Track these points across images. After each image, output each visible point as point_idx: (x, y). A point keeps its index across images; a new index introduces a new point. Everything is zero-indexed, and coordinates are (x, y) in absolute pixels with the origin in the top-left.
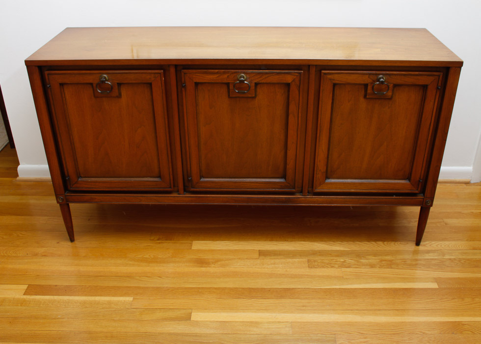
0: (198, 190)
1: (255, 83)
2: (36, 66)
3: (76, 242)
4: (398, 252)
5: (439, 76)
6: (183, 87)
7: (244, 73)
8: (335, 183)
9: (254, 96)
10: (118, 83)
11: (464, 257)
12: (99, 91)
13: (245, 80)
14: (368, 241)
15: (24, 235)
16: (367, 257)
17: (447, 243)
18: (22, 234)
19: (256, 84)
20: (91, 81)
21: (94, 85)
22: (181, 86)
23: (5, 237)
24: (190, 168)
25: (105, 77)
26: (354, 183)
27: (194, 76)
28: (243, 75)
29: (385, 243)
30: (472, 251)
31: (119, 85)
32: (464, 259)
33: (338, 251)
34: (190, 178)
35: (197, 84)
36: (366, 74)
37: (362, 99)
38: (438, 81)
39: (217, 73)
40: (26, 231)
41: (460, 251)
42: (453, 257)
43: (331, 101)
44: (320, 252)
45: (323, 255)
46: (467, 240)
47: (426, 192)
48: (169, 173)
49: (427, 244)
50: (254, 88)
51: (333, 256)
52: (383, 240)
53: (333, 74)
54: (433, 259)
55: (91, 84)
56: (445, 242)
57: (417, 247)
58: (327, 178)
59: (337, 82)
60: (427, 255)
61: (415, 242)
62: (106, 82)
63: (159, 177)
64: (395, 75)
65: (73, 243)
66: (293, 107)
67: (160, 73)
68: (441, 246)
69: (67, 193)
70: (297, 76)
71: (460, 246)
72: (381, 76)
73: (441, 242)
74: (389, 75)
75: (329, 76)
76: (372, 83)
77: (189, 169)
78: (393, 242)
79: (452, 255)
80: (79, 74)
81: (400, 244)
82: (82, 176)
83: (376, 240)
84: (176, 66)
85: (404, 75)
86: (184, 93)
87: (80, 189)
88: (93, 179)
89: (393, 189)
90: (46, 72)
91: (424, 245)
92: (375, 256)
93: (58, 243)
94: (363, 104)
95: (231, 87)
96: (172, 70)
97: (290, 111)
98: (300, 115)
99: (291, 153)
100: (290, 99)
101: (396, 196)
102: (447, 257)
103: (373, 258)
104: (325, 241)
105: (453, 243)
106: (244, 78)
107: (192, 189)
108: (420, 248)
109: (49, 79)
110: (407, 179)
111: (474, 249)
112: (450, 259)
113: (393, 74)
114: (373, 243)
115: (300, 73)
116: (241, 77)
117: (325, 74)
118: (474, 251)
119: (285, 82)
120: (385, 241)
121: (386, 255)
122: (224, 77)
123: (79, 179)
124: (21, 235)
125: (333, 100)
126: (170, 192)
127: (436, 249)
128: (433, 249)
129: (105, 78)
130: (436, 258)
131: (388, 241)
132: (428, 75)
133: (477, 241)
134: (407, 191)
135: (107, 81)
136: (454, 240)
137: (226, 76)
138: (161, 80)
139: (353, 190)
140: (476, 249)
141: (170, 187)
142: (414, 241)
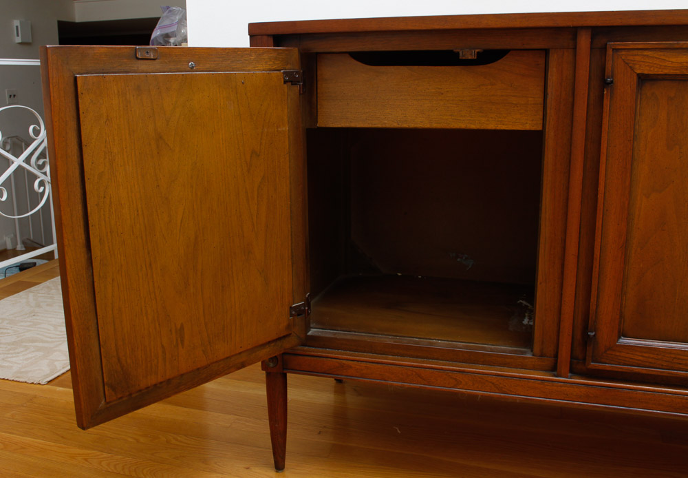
2: (268, 35)
3: (286, 473)
6: (607, 85)
15: (182, 442)
24: (597, 306)
27: (637, 58)
34: (591, 335)
65: (280, 474)
77: (592, 308)
86: (606, 103)
93: (248, 468)
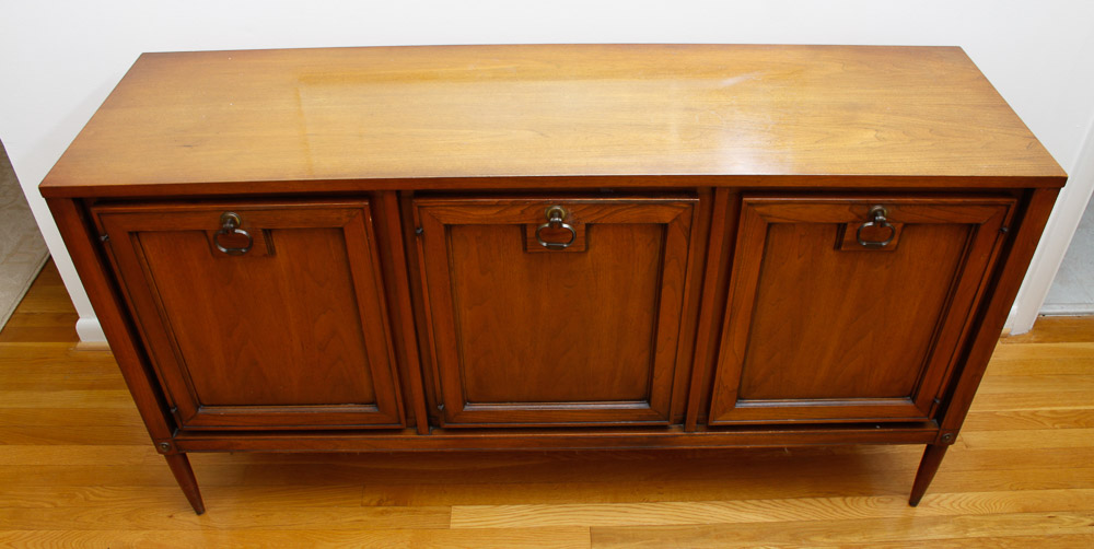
0: (458, 426)
1: (586, 225)
2: (67, 198)
3: (208, 513)
4: (872, 525)
5: (1008, 207)
6: (419, 235)
7: (560, 204)
8: (754, 407)
9: (583, 250)
10: (264, 230)
11: (1007, 533)
12: (224, 250)
13: (564, 222)
14: (813, 497)
15: (100, 496)
16: (812, 539)
17: (972, 496)
18: (95, 495)
19: (588, 226)
20: (201, 227)
21: (211, 235)
22: (412, 233)
23: (59, 503)
24: (441, 388)
25: (233, 218)
26: (797, 408)
27: (442, 213)
28: (558, 208)
29: (848, 499)
30: (1021, 517)
31: (268, 232)
32: (1006, 538)
33: (752, 524)
34: (441, 407)
35: (449, 228)
36: (845, 204)
37: (829, 251)
38: (1005, 217)
39: (497, 205)
40: (101, 486)
41: (998, 518)
42: (984, 534)
43: (759, 259)
44: (715, 530)
45: (722, 537)
46: (1011, 489)
47: (945, 419)
48: (396, 399)
49: (931, 501)
50: (583, 234)
51: (743, 540)
52: (844, 493)
53: (768, 203)
54: (944, 540)
55: (204, 232)
56: (968, 494)
57: (913, 509)
58: (740, 397)
59: (777, 220)
60: (932, 529)
61: (908, 497)
62: (237, 231)
63: (373, 402)
64: (910, 205)
65: (202, 516)
66: (671, 272)
67: (362, 209)
68: (959, 505)
69: (177, 434)
70: (686, 208)
71: (998, 504)
72: (878, 208)
73: (960, 495)
74: (898, 205)
75: (759, 209)
76: (854, 222)
77: (438, 389)
78: (865, 498)
79: (983, 530)
80: (172, 212)
81: (878, 501)
82: (205, 403)
83: (828, 495)
84: (398, 193)
85: (930, 205)
86: (420, 247)
87: (204, 428)
88: (231, 410)
89: (877, 417)
90: (94, 211)
91: (926, 505)
92: (829, 537)
93: (171, 517)
94: (830, 259)
95: (531, 233)
96: (391, 202)
97: (665, 279)
98: (687, 284)
99: (664, 357)
100: (667, 254)
101: (881, 427)
102: (973, 534)
103: (825, 540)
104: (726, 500)
105: (984, 496)
106: (560, 216)
107: (447, 425)
108: (920, 510)
109: (102, 223)
110: (910, 395)
111: (1026, 511)
112: (979, 540)
113: (905, 204)
114: (823, 500)
115: (692, 204)
116: (552, 215)
117: (750, 204)
118: (1027, 515)
119: (657, 221)
120: (846, 496)
121: (852, 533)
122: (515, 212)
123: (200, 411)
124: (92, 498)
125: (764, 254)
126: (398, 431)
127: (950, 514)
128: (945, 514)
129: (233, 220)
130: (950, 536)
131: (855, 496)
132: (984, 205)
133: (1029, 489)
134: (906, 420)
135: (238, 227)
136: (985, 489)
137: (517, 211)
138: (365, 223)
139: (792, 421)
140: (1029, 512)
141: (400, 423)
142: (906, 494)
